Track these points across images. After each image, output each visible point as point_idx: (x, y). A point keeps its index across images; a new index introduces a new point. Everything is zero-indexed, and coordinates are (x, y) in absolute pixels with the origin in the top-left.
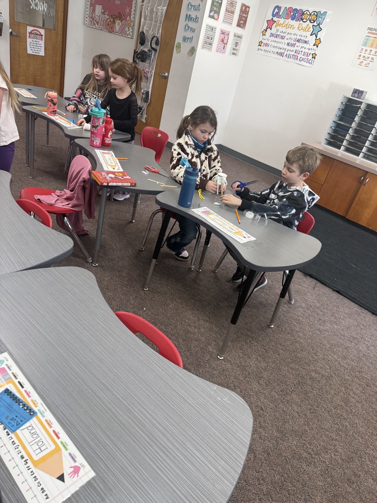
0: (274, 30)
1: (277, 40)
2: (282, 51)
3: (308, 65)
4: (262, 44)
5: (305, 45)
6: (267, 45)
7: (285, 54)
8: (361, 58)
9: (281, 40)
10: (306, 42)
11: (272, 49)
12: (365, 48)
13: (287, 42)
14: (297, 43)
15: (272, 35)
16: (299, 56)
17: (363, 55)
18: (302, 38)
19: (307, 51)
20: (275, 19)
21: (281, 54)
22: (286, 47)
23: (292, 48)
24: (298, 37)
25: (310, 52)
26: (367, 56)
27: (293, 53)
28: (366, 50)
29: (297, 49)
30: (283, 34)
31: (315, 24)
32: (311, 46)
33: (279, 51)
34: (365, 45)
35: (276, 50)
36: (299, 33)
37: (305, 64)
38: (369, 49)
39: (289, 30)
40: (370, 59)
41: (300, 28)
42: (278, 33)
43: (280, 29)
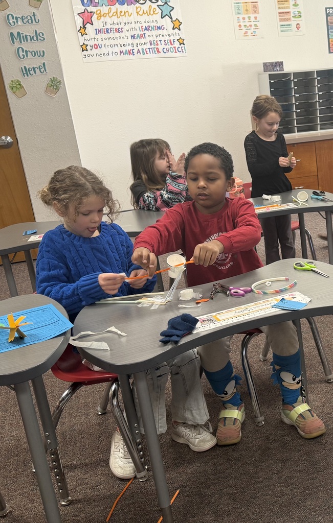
0: (98, 24)
1: (111, 35)
2: (130, 48)
3: (178, 54)
4: (88, 48)
5: (160, 32)
6: (96, 46)
7: (136, 51)
8: (243, 27)
9: (118, 35)
10: (159, 28)
11: (110, 50)
12: (241, 17)
13: (129, 34)
14: (146, 32)
15: (98, 31)
16: (160, 47)
17: (242, 24)
18: (152, 25)
19: (167, 38)
20: (91, 9)
21: (130, 52)
22: (130, 41)
23: (143, 41)
24: (145, 25)
25: (172, 38)
26: (248, 24)
27: (148, 46)
28: (244, 18)
29: (151, 39)
30: (117, 27)
31: (160, 3)
32: (171, 31)
33: (124, 49)
34: (239, 12)
35: (117, 50)
36: (143, 19)
37: (174, 54)
38: (246, 16)
39: (124, 19)
40: (253, 27)
41: (141, 13)
42: (109, 26)
43: (109, 20)
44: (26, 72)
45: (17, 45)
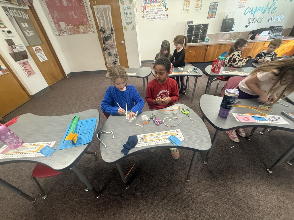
0: (147, 9)
1: (150, 13)
2: (154, 17)
3: (166, 19)
4: (144, 17)
5: (162, 12)
6: (146, 16)
7: (155, 18)
9: (151, 13)
10: (162, 10)
11: (149, 17)
13: (154, 13)
14: (158, 12)
15: (147, 12)
16: (161, 17)
17: (184, 9)
20: (146, 5)
22: (154, 15)
23: (157, 15)
24: (159, 10)
25: (165, 14)
26: (186, 9)
27: (159, 16)
28: (185, 7)
29: (160, 14)
30: (151, 10)
31: (163, 2)
32: (165, 12)
33: (152, 17)
34: (184, 5)
35: (151, 17)
36: (158, 8)
37: (164, 19)
38: (186, 6)
39: (154, 8)
40: (187, 10)
41: (158, 6)
42: (150, 10)
43: (150, 8)
44: (127, 24)
45: (126, 16)
